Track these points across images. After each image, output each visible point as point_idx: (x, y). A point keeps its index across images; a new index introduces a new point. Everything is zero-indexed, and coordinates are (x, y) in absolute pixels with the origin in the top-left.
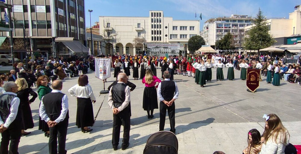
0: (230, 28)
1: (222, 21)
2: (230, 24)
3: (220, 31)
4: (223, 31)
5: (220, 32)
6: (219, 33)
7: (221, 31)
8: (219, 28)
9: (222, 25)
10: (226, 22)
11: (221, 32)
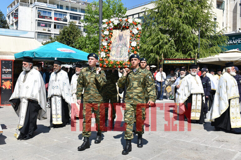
0: (66, 21)
1: (49, 3)
2: (67, 13)
3: (46, 26)
4: (53, 26)
5: (45, 28)
6: (44, 30)
7: (48, 25)
8: (43, 17)
9: (51, 13)
10: (57, 8)
11: (47, 29)
